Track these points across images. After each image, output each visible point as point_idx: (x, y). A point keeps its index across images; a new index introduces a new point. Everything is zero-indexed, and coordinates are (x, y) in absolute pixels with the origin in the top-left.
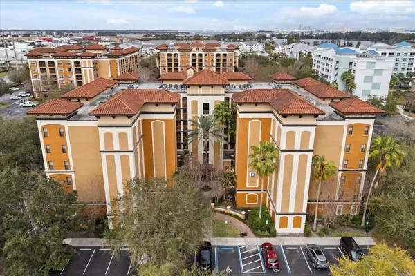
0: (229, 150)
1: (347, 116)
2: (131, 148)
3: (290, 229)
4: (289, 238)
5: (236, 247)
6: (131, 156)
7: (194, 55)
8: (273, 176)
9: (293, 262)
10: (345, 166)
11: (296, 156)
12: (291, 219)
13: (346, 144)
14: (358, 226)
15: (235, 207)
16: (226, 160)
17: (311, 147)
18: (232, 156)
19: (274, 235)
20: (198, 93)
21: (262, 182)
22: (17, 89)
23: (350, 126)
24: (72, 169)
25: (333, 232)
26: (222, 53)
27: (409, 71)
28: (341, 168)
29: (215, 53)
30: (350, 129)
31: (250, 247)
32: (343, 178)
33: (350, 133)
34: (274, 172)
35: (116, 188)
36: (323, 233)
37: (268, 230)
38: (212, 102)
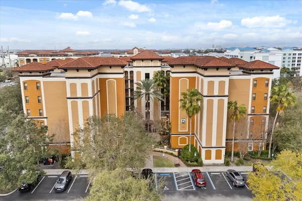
0: (165, 111)
1: (252, 72)
2: (90, 95)
3: (213, 160)
4: (213, 167)
5: (171, 174)
6: (90, 101)
8: (199, 114)
9: (217, 182)
10: (253, 111)
11: (216, 100)
12: (213, 151)
13: (253, 94)
14: (266, 158)
15: (170, 147)
16: (163, 117)
17: (226, 93)
18: (167, 114)
19: (201, 165)
20: (142, 66)
21: (191, 122)
22: (9, 81)
23: (254, 80)
24: (45, 116)
25: (247, 162)
27: (293, 66)
28: (249, 113)
30: (255, 82)
31: (182, 173)
32: (252, 121)
33: (255, 85)
34: (199, 112)
35: (78, 123)
36: (240, 163)
37: (197, 161)
38: (152, 72)
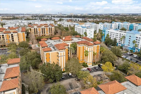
2: (65, 55)
4: (90, 67)
7: (42, 28)
9: (93, 70)
11: (91, 52)
12: (90, 63)
13: (97, 49)
17: (93, 50)
23: (97, 46)
24: (51, 61)
25: (96, 64)
26: (50, 27)
29: (49, 27)
31: (85, 69)
37: (87, 66)
